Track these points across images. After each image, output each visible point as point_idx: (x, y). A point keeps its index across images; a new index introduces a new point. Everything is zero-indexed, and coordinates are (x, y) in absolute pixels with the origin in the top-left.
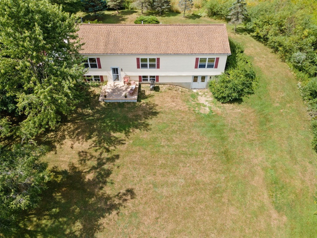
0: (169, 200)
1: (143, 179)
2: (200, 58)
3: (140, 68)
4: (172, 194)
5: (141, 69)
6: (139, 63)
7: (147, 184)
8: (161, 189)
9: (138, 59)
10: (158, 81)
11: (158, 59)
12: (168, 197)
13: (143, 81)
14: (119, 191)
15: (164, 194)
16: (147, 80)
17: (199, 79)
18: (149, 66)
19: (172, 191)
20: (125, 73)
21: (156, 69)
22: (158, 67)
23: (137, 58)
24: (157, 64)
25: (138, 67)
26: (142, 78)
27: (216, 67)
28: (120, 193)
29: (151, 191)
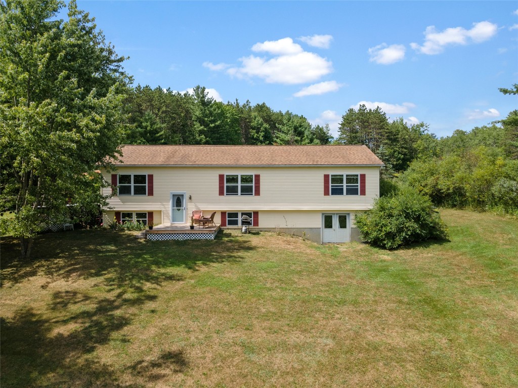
0: (292, 379)
1: (215, 335)
2: (332, 176)
3: (224, 195)
4: (300, 367)
5: (226, 198)
6: (223, 183)
7: (227, 346)
8: (267, 357)
9: (221, 177)
10: (256, 223)
11: (257, 177)
12: (288, 373)
13: (228, 224)
14: (138, 359)
15: (276, 367)
16: (236, 223)
17: (336, 222)
18: (242, 192)
19: (301, 360)
20: (196, 206)
21: (253, 198)
22: (258, 193)
23: (219, 175)
24: (255, 187)
25: (221, 193)
26: (227, 219)
27: (363, 193)
28: (141, 362)
29: (237, 360)
